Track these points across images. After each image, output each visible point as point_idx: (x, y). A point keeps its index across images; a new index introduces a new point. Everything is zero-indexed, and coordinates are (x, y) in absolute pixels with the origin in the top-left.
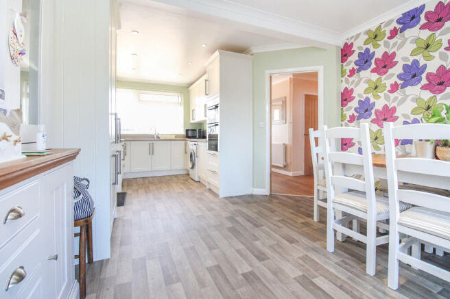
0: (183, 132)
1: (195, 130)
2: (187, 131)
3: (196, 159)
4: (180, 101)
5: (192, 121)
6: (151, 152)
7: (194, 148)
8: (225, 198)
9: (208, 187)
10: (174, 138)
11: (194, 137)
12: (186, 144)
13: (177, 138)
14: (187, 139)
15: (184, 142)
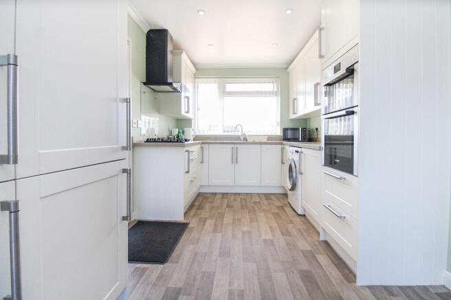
0: (278, 132)
1: (298, 129)
2: (285, 130)
3: (299, 176)
4: (275, 89)
5: (293, 116)
6: (235, 160)
7: (296, 157)
8: (370, 287)
9: (322, 238)
10: (265, 140)
11: (296, 140)
12: (283, 149)
13: (271, 140)
14: (284, 142)
15: (279, 147)
